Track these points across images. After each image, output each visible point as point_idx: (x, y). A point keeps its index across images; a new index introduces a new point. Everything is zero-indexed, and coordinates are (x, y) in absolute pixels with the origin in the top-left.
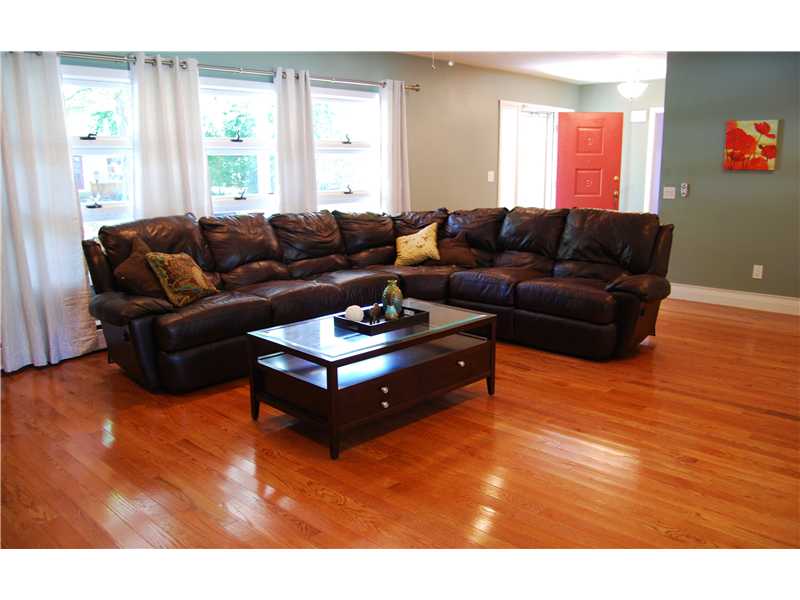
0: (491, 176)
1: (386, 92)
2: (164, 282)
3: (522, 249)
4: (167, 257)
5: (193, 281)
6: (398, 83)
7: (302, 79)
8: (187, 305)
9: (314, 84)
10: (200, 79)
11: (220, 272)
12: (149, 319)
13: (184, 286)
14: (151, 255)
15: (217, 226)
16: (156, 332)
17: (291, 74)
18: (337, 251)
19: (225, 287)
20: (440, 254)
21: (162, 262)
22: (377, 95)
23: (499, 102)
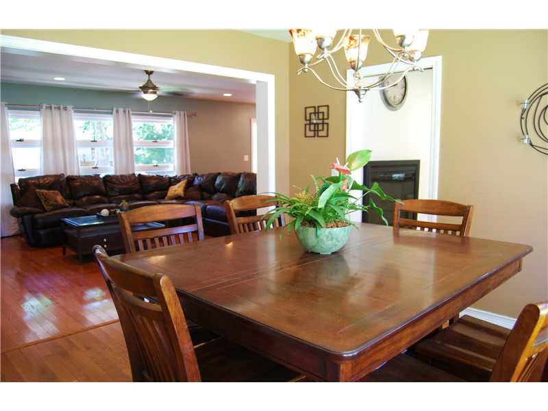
0: (246, 158)
1: (176, 117)
2: (43, 201)
3: (222, 192)
4: (46, 191)
5: (56, 201)
6: (182, 113)
7: (127, 112)
8: (51, 210)
9: (133, 114)
10: (73, 114)
11: (74, 199)
12: (30, 216)
13: (51, 202)
14: (38, 190)
15: (75, 179)
16: (34, 221)
17: (121, 110)
18: (136, 192)
19: (74, 205)
20: (185, 195)
21: (43, 193)
22: (172, 118)
23: (250, 120)
